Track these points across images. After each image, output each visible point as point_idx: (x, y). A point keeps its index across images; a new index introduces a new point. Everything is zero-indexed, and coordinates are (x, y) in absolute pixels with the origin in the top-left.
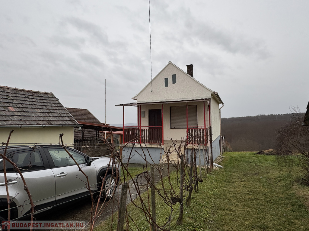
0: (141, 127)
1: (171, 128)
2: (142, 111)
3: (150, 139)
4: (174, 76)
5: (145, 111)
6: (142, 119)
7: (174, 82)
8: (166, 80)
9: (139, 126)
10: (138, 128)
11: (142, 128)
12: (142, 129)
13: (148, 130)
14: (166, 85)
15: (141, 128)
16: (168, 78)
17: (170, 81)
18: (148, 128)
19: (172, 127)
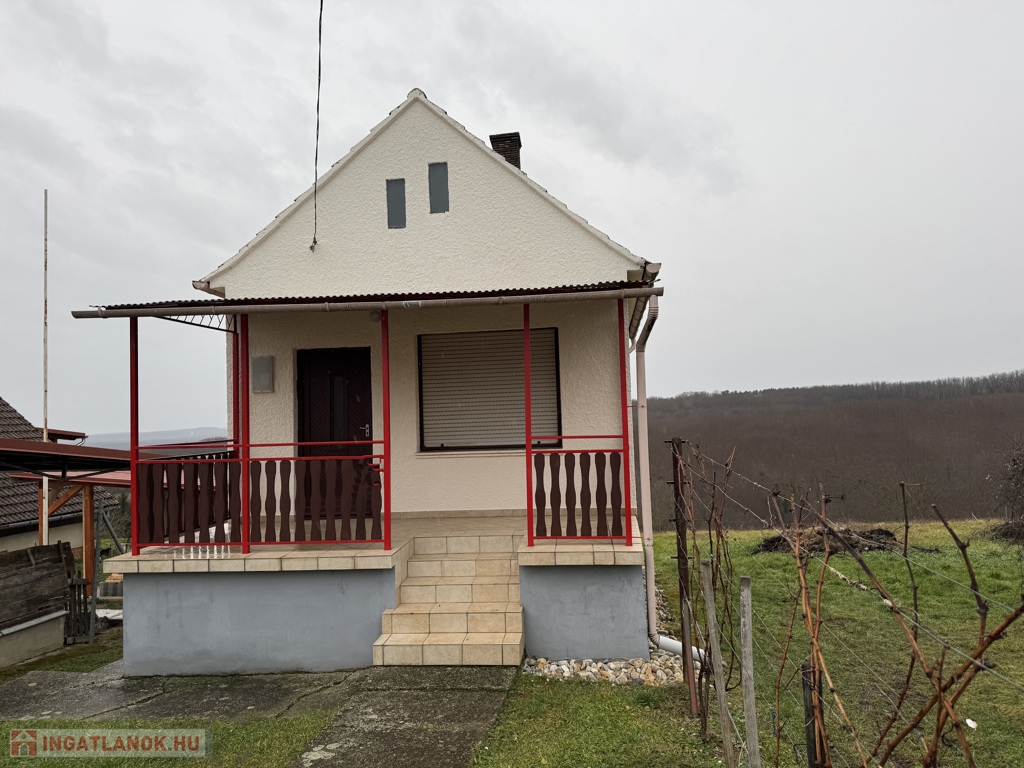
0: (247, 446)
1: (423, 448)
2: (255, 353)
3: (305, 513)
4: (438, 173)
5: (272, 359)
6: (258, 405)
7: (439, 201)
8: (395, 189)
9: (236, 441)
10: (234, 454)
11: (255, 453)
12: (257, 462)
13: (292, 462)
14: (397, 218)
15: (247, 453)
16: (403, 181)
17: (417, 195)
18: (290, 452)
19: (427, 444)
